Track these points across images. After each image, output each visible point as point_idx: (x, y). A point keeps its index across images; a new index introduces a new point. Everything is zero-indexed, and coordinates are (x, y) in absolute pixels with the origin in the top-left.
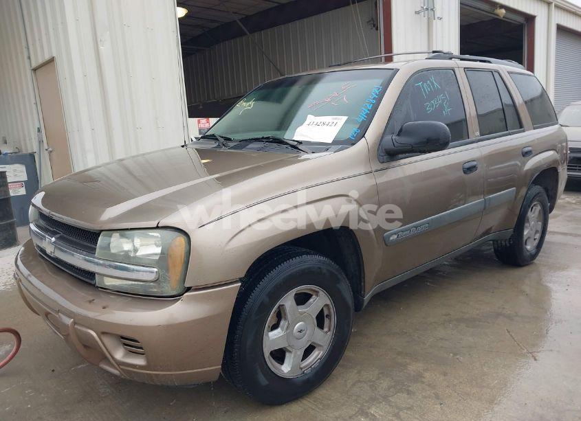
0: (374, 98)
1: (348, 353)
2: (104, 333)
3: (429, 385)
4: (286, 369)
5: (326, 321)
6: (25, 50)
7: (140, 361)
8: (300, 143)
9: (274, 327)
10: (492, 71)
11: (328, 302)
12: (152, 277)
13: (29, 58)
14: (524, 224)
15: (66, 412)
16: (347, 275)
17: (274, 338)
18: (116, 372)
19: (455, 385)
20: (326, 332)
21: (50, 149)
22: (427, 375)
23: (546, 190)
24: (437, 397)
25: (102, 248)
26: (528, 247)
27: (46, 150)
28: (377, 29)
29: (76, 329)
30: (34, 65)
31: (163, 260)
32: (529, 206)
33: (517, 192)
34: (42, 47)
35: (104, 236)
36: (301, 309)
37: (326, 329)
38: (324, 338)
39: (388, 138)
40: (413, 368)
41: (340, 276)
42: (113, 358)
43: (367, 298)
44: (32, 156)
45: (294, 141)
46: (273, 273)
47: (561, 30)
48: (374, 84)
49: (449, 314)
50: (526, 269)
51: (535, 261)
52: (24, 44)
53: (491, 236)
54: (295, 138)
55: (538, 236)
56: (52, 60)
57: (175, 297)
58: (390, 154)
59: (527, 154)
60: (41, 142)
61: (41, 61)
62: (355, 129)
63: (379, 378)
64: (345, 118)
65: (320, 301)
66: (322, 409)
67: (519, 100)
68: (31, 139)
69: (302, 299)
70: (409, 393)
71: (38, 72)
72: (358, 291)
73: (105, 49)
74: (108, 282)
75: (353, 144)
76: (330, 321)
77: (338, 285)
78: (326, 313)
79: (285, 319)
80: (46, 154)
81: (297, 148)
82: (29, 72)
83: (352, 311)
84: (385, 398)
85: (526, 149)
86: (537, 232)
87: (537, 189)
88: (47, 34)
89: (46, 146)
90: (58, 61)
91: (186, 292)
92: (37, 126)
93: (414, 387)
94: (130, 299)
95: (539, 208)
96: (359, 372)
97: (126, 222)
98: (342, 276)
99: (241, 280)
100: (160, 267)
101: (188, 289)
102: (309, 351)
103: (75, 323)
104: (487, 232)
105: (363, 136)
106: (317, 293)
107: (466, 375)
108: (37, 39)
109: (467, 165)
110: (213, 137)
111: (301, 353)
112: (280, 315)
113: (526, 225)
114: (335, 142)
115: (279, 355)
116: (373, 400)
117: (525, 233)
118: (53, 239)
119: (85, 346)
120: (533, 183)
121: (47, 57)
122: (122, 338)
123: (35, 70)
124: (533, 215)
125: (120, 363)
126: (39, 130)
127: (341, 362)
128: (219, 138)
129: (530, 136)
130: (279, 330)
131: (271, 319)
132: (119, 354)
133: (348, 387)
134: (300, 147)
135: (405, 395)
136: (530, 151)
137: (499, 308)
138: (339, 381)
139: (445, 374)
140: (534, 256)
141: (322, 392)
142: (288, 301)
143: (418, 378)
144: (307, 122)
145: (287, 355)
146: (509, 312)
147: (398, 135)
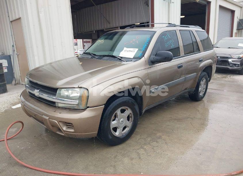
0: (148, 42)
1: (137, 130)
2: (60, 121)
3: (164, 140)
4: (117, 134)
5: (130, 119)
6: (7, 13)
7: (72, 130)
8: (122, 58)
9: (114, 120)
10: (189, 31)
11: (131, 112)
12: (77, 103)
13: (9, 17)
14: (199, 86)
15: (43, 149)
16: (137, 103)
17: (114, 123)
18: (63, 134)
19: (172, 140)
20: (130, 122)
21: (18, 54)
22: (163, 136)
23: (208, 74)
24: (166, 143)
25: (58, 94)
26: (201, 94)
27: (16, 54)
28: (148, 6)
29: (49, 120)
30: (11, 20)
31: (80, 98)
32: (201, 80)
33: (197, 75)
34: (15, 12)
35: (59, 90)
36: (123, 114)
37: (130, 121)
38: (129, 124)
39: (152, 56)
40: (158, 134)
41: (135, 104)
42: (63, 129)
43: (144, 111)
44: (10, 56)
45: (120, 57)
46: (114, 102)
47: (221, 7)
48: (148, 37)
49: (171, 117)
50: (199, 102)
51: (203, 99)
52: (6, 11)
53: (187, 91)
54: (120, 56)
55: (204, 90)
56: (20, 18)
57: (84, 110)
58: (152, 62)
59: (201, 61)
60: (14, 51)
61: (14, 19)
62: (141, 53)
63: (147, 138)
64: (137, 49)
65: (128, 112)
66: (129, 147)
67: (198, 40)
68: (9, 49)
69: (123, 111)
70: (157, 142)
71: (13, 23)
72: (141, 109)
73: (42, 15)
74: (60, 105)
75: (140, 59)
76: (132, 119)
77: (134, 107)
78: (130, 116)
79: (117, 118)
80: (16, 56)
81: (121, 60)
82: (8, 22)
83: (139, 115)
84: (149, 143)
85: (200, 59)
86: (204, 89)
87: (205, 73)
88: (18, 8)
89: (16, 52)
90: (22, 19)
91: (87, 108)
92: (12, 44)
93: (158, 140)
94: (68, 111)
95: (205, 80)
96: (141, 136)
97: (66, 85)
98: (136, 104)
99: (104, 104)
100: (79, 100)
101: (88, 107)
102: (124, 128)
103: (49, 118)
104: (186, 89)
105: (144, 56)
106: (128, 109)
107: (176, 136)
108: (13, 10)
109: (179, 66)
110: (89, 54)
111: (122, 129)
112: (115, 116)
113: (200, 86)
114: (134, 58)
115: (115, 129)
116: (145, 144)
117: (200, 89)
118: (38, 91)
119: (53, 126)
120: (203, 71)
121: (17, 17)
122: (66, 123)
123: (11, 22)
124: (203, 83)
125: (65, 131)
126: (13, 46)
127: (135, 133)
128: (92, 54)
129: (203, 54)
130: (115, 121)
131: (113, 118)
132: (64, 128)
133: (137, 140)
134: (122, 59)
135: (156, 143)
136: (202, 60)
137: (189, 115)
138: (134, 139)
139: (169, 136)
140: (202, 98)
141: (129, 142)
142: (118, 112)
143: (160, 137)
144: (124, 50)
145: (118, 129)
146: (192, 117)
147: (155, 56)
